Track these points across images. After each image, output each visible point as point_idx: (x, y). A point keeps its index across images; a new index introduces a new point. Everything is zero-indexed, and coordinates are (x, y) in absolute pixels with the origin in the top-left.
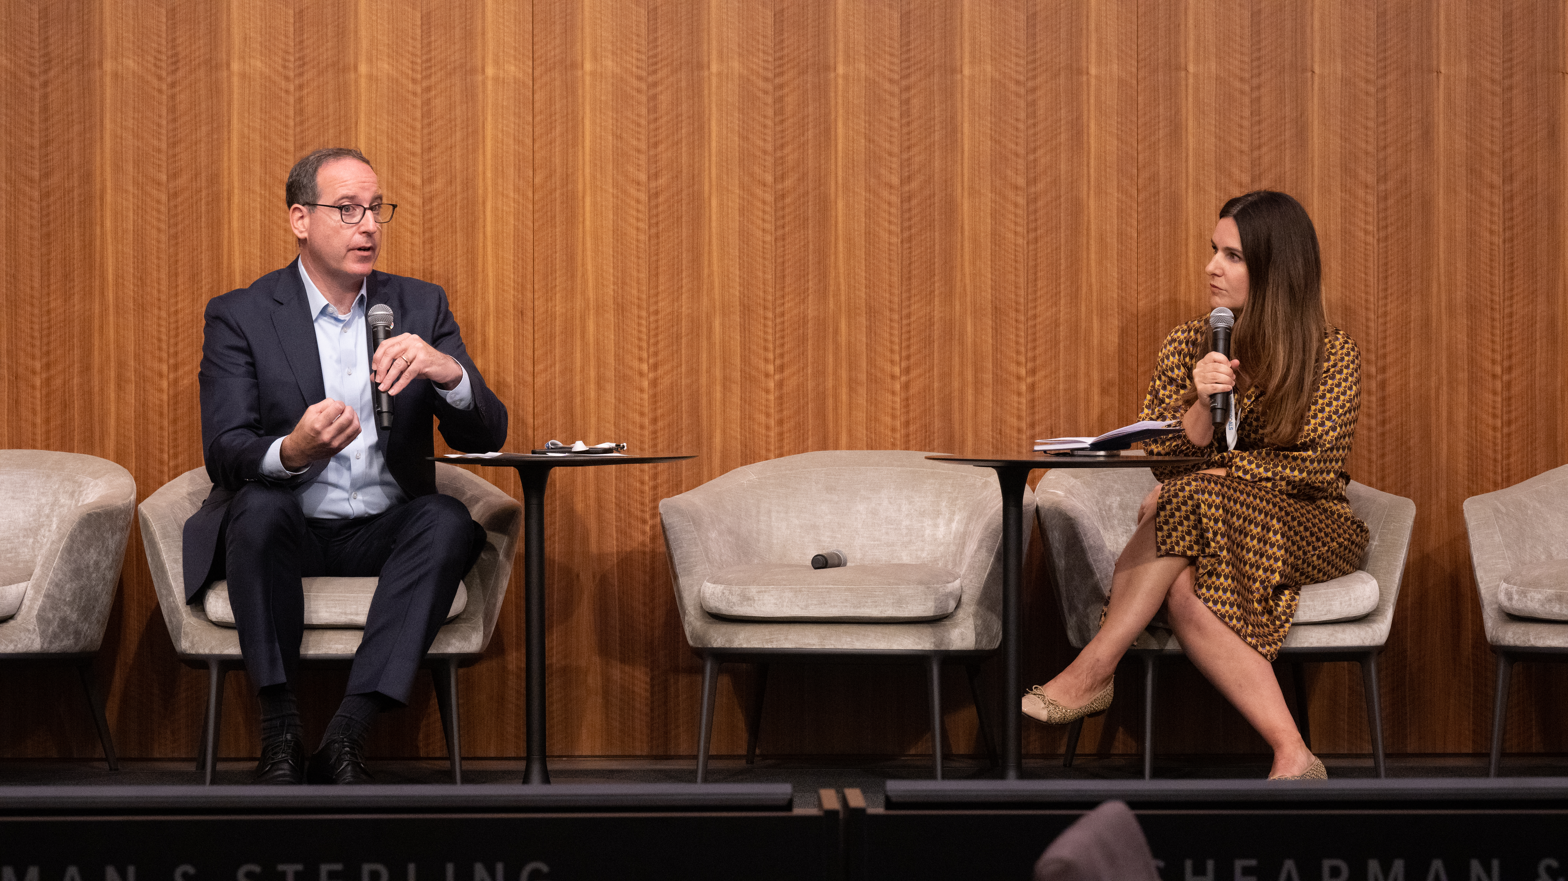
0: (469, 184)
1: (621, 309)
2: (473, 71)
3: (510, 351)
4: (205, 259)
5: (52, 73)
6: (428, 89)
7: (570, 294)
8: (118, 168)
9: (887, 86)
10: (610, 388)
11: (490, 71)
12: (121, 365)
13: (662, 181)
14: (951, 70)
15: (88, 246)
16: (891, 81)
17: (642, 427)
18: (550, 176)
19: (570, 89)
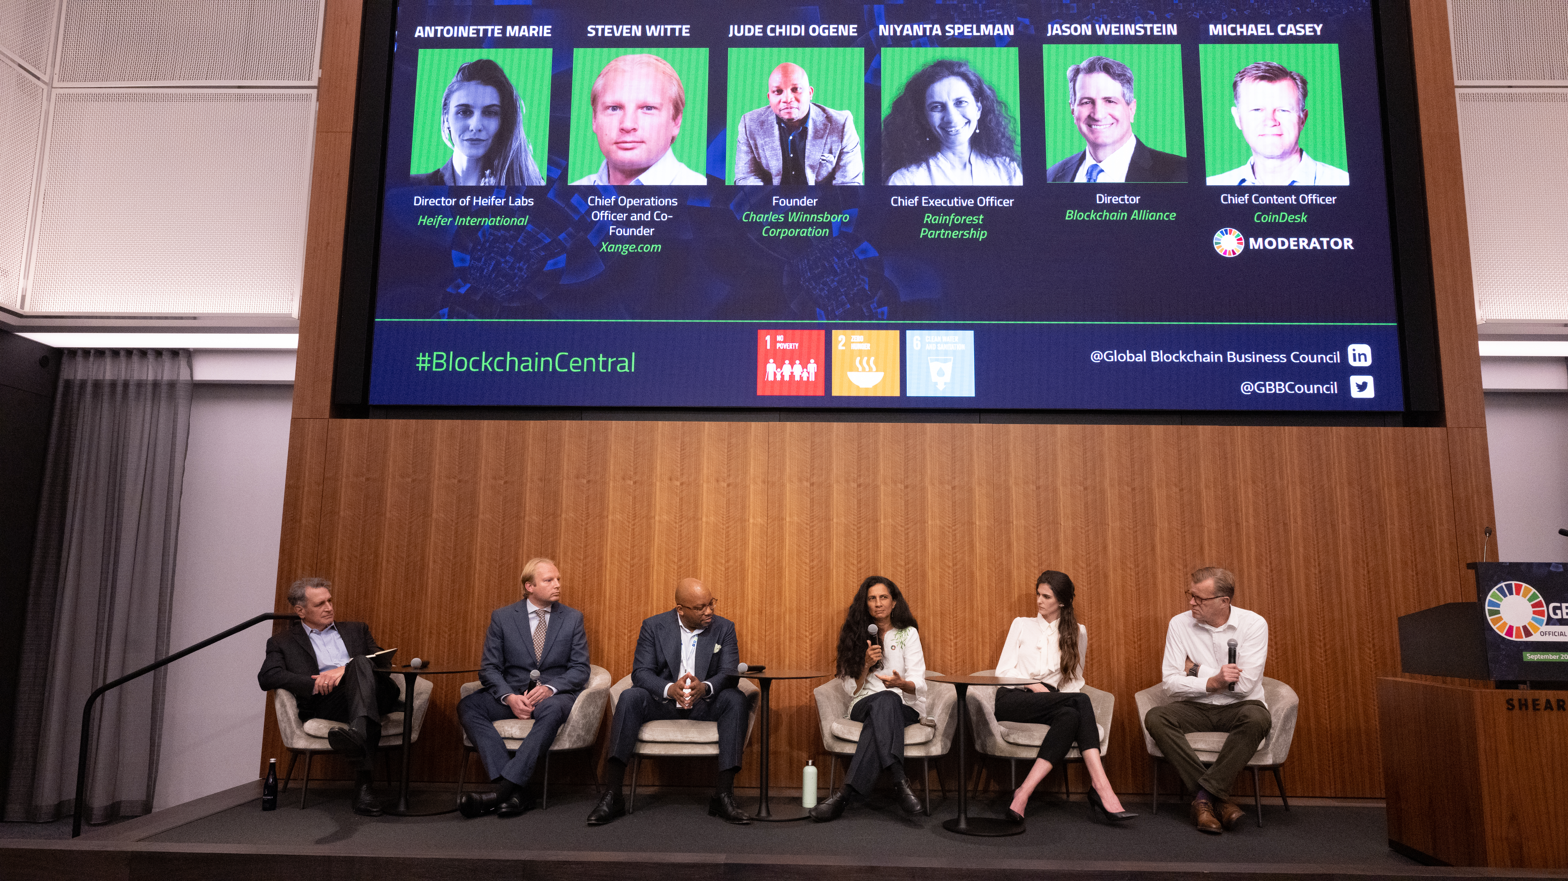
0: (742, 563)
1: (799, 611)
2: (745, 521)
3: (757, 626)
4: (643, 590)
5: (589, 520)
6: (728, 527)
7: (779, 605)
8: (612, 556)
9: (900, 528)
10: (794, 641)
11: (751, 521)
12: (610, 630)
13: (815, 562)
14: (924, 522)
15: (600, 584)
16: (901, 526)
17: (806, 657)
18: (773, 561)
19: (781, 527)
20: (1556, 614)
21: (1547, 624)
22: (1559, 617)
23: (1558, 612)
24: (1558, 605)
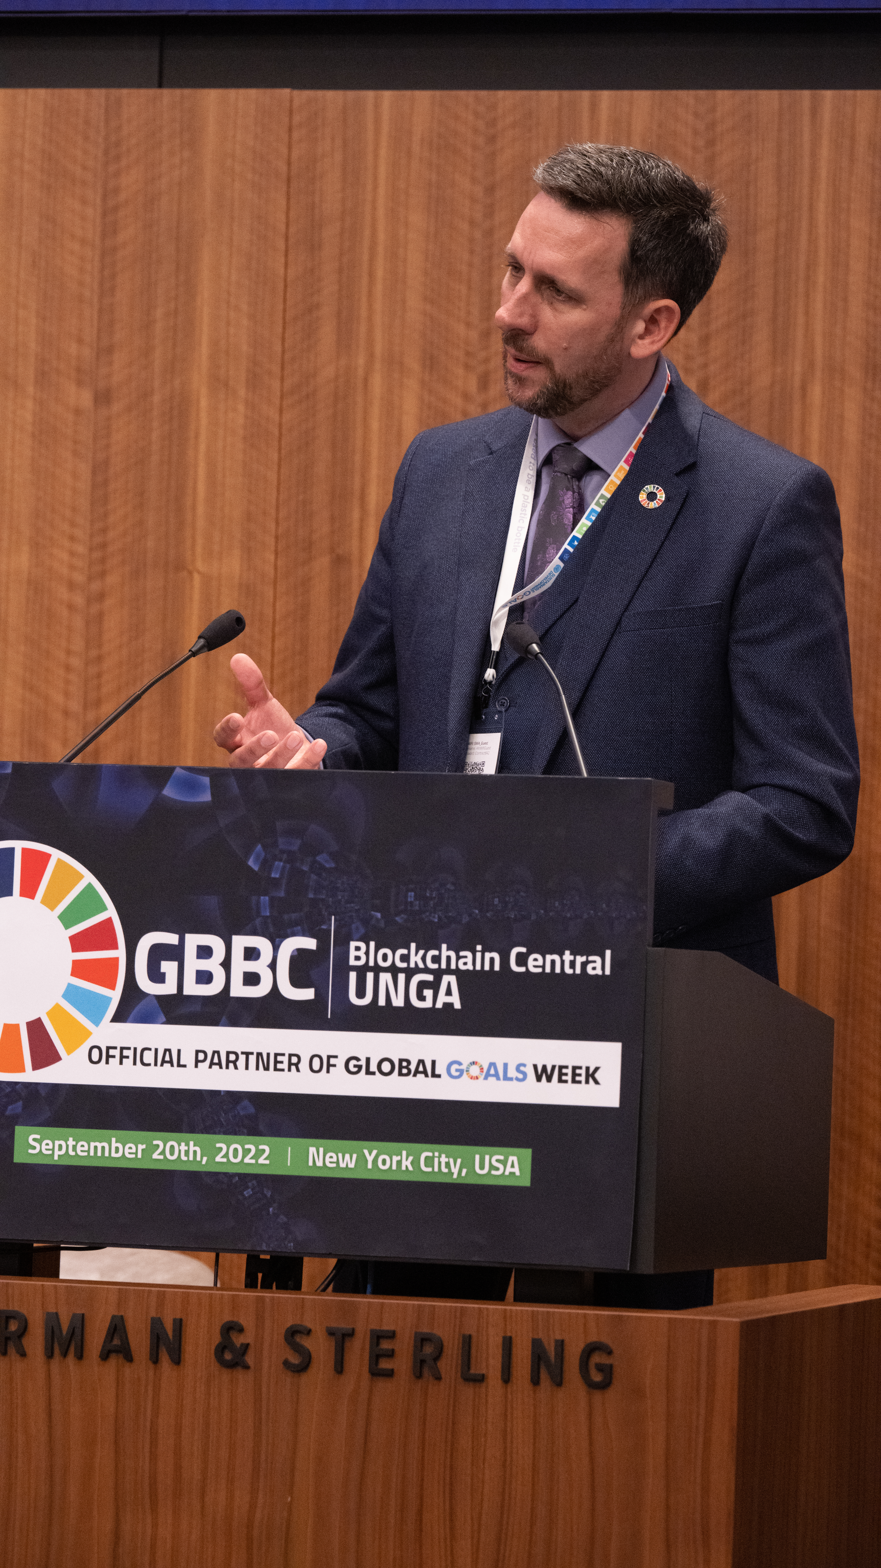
20: (157, 976)
21: (119, 1017)
22: (169, 988)
23: (169, 967)
24: (172, 939)
